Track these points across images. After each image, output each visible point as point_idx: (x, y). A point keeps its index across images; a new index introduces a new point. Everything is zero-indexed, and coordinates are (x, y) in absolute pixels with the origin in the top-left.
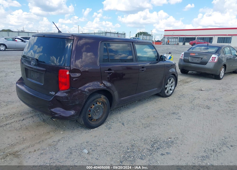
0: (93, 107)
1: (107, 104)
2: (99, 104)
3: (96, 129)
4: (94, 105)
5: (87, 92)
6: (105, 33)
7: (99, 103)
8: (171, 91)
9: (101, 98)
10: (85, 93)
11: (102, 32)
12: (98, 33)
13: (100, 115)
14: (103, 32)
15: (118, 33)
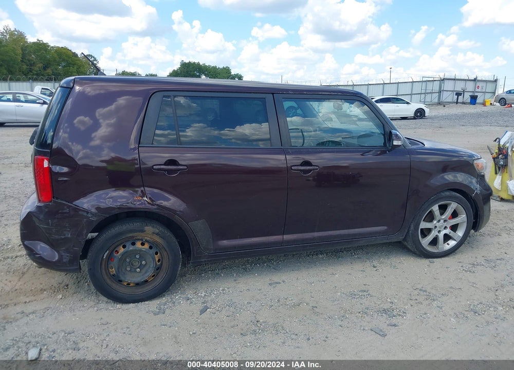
0: (122, 250)
1: (167, 249)
2: (141, 246)
3: (132, 305)
4: (124, 247)
5: (91, 213)
6: (439, 82)
7: (143, 244)
8: (452, 243)
9: (143, 231)
10: (85, 214)
11: (432, 79)
12: (423, 81)
13: (148, 274)
14: (435, 79)
15: (475, 80)
